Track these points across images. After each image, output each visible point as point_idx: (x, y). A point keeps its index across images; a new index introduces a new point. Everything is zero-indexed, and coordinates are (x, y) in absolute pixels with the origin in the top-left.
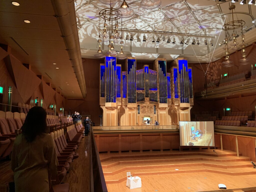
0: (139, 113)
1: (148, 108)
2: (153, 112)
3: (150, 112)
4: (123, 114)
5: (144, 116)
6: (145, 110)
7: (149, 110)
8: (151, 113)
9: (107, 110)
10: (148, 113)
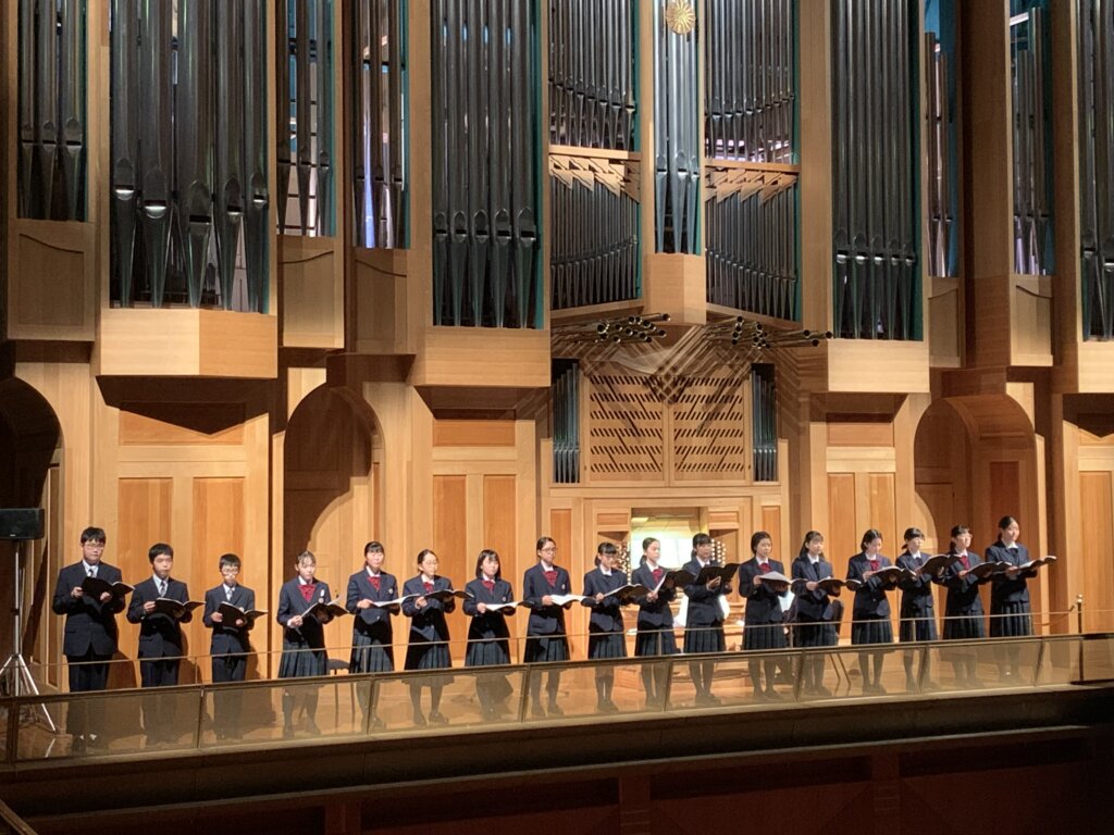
0: (566, 473)
1: (686, 407)
2: (739, 450)
3: (712, 449)
4: (344, 488)
5: (636, 512)
6: (641, 424)
7: (695, 424)
8: (721, 466)
9: (125, 426)
10: (679, 467)
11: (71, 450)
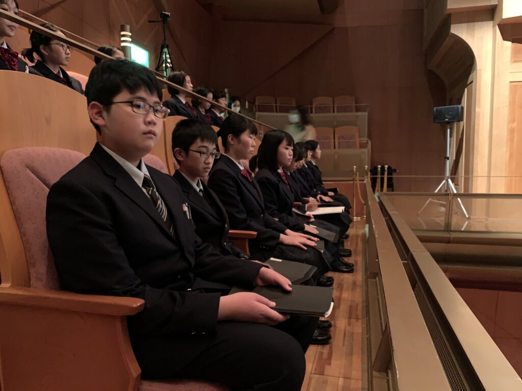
9: (515, 52)
11: (481, 70)
